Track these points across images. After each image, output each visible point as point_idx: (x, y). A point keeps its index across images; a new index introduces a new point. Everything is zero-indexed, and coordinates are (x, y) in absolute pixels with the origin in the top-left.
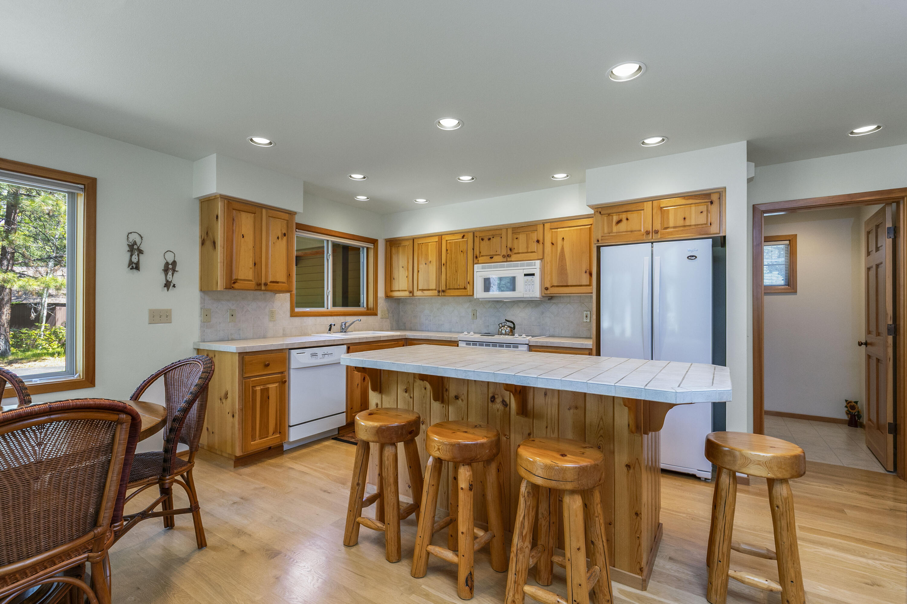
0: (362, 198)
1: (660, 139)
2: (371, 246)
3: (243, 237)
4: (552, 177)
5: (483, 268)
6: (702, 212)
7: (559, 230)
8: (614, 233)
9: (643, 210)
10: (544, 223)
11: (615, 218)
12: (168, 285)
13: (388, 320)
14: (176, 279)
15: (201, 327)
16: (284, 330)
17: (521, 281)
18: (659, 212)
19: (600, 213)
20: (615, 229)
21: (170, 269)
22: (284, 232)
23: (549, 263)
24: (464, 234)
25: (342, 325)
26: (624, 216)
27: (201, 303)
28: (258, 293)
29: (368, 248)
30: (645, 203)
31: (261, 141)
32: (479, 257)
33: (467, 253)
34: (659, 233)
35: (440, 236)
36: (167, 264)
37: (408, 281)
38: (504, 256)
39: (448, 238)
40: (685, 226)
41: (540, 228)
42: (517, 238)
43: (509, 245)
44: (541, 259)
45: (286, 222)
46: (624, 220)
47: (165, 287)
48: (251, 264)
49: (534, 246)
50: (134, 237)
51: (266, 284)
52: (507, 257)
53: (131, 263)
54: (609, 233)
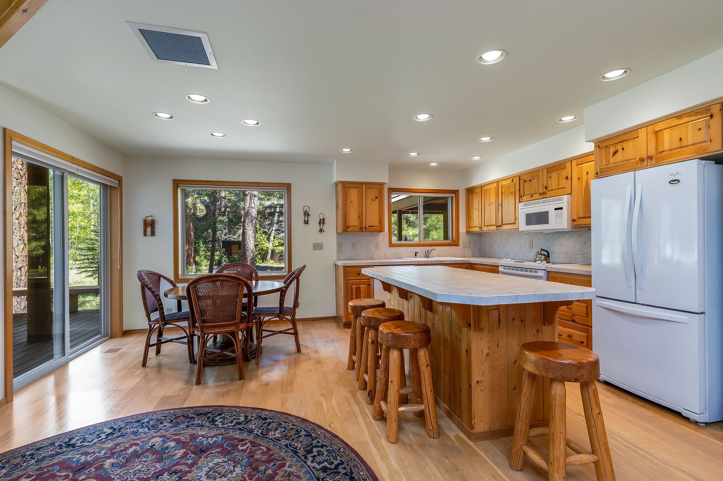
0: (434, 164)
1: (622, 71)
2: (453, 195)
3: (352, 202)
4: (560, 121)
5: (525, 205)
6: (700, 129)
7: (584, 165)
8: (612, 164)
9: (638, 137)
10: (571, 160)
11: (612, 150)
12: (321, 231)
13: (470, 249)
14: (325, 228)
15: (337, 252)
16: (385, 255)
17: (552, 215)
18: (653, 137)
19: (599, 146)
20: (612, 160)
21: (322, 222)
22: (376, 196)
23: (576, 196)
24: (512, 179)
25: (426, 253)
26: (619, 147)
27: (337, 239)
28: (362, 233)
29: (452, 197)
30: (640, 130)
31: (346, 150)
32: (524, 196)
33: (515, 194)
34: (654, 159)
35: (497, 182)
36: (320, 220)
37: (479, 219)
38: (541, 194)
39: (503, 183)
40: (681, 147)
41: (568, 165)
42: (550, 177)
43: (545, 184)
44: (570, 194)
45: (378, 190)
46: (620, 151)
47: (319, 232)
48: (357, 217)
49: (564, 183)
50: (306, 208)
51: (365, 228)
52: (543, 195)
53: (305, 221)
54: (607, 165)
